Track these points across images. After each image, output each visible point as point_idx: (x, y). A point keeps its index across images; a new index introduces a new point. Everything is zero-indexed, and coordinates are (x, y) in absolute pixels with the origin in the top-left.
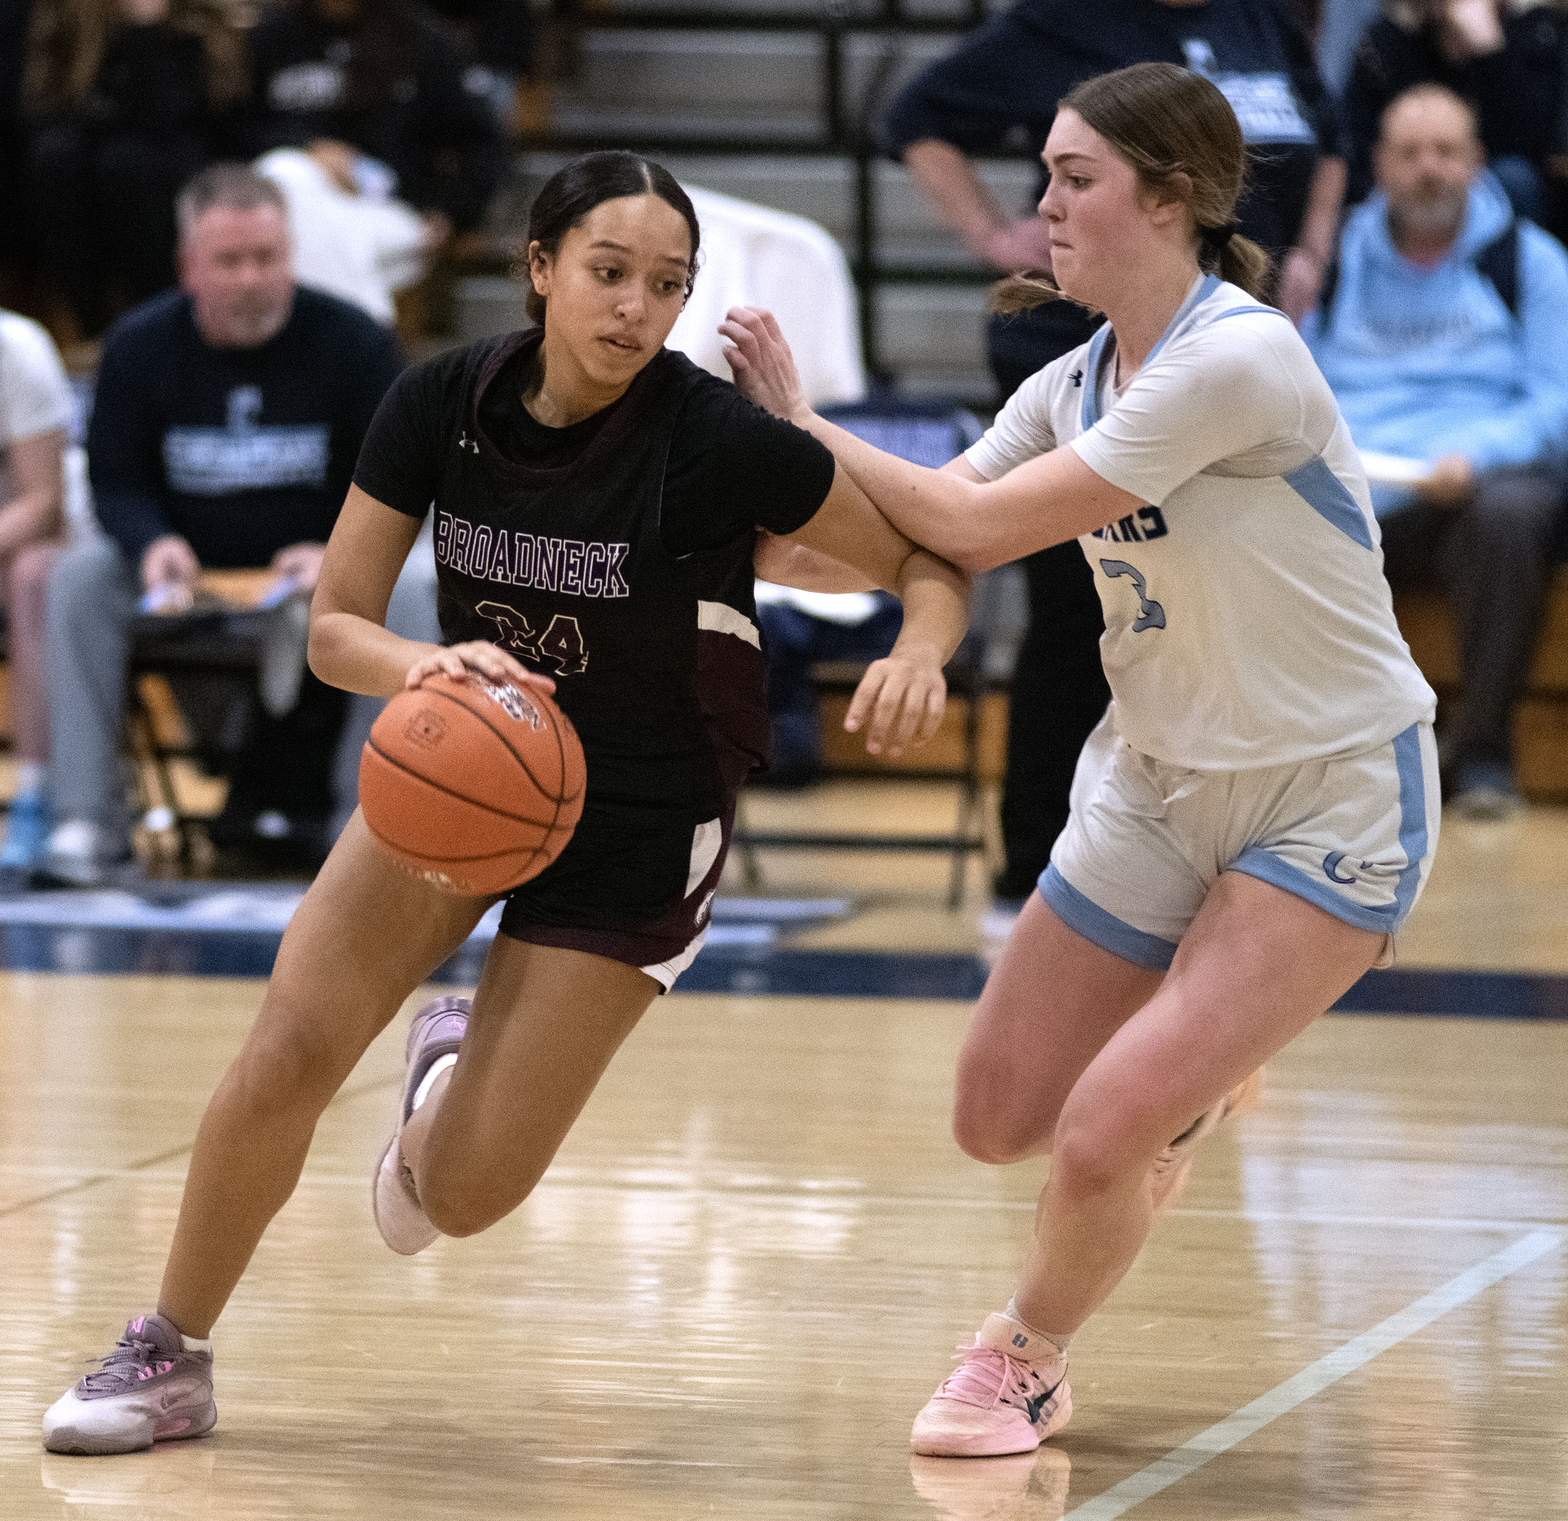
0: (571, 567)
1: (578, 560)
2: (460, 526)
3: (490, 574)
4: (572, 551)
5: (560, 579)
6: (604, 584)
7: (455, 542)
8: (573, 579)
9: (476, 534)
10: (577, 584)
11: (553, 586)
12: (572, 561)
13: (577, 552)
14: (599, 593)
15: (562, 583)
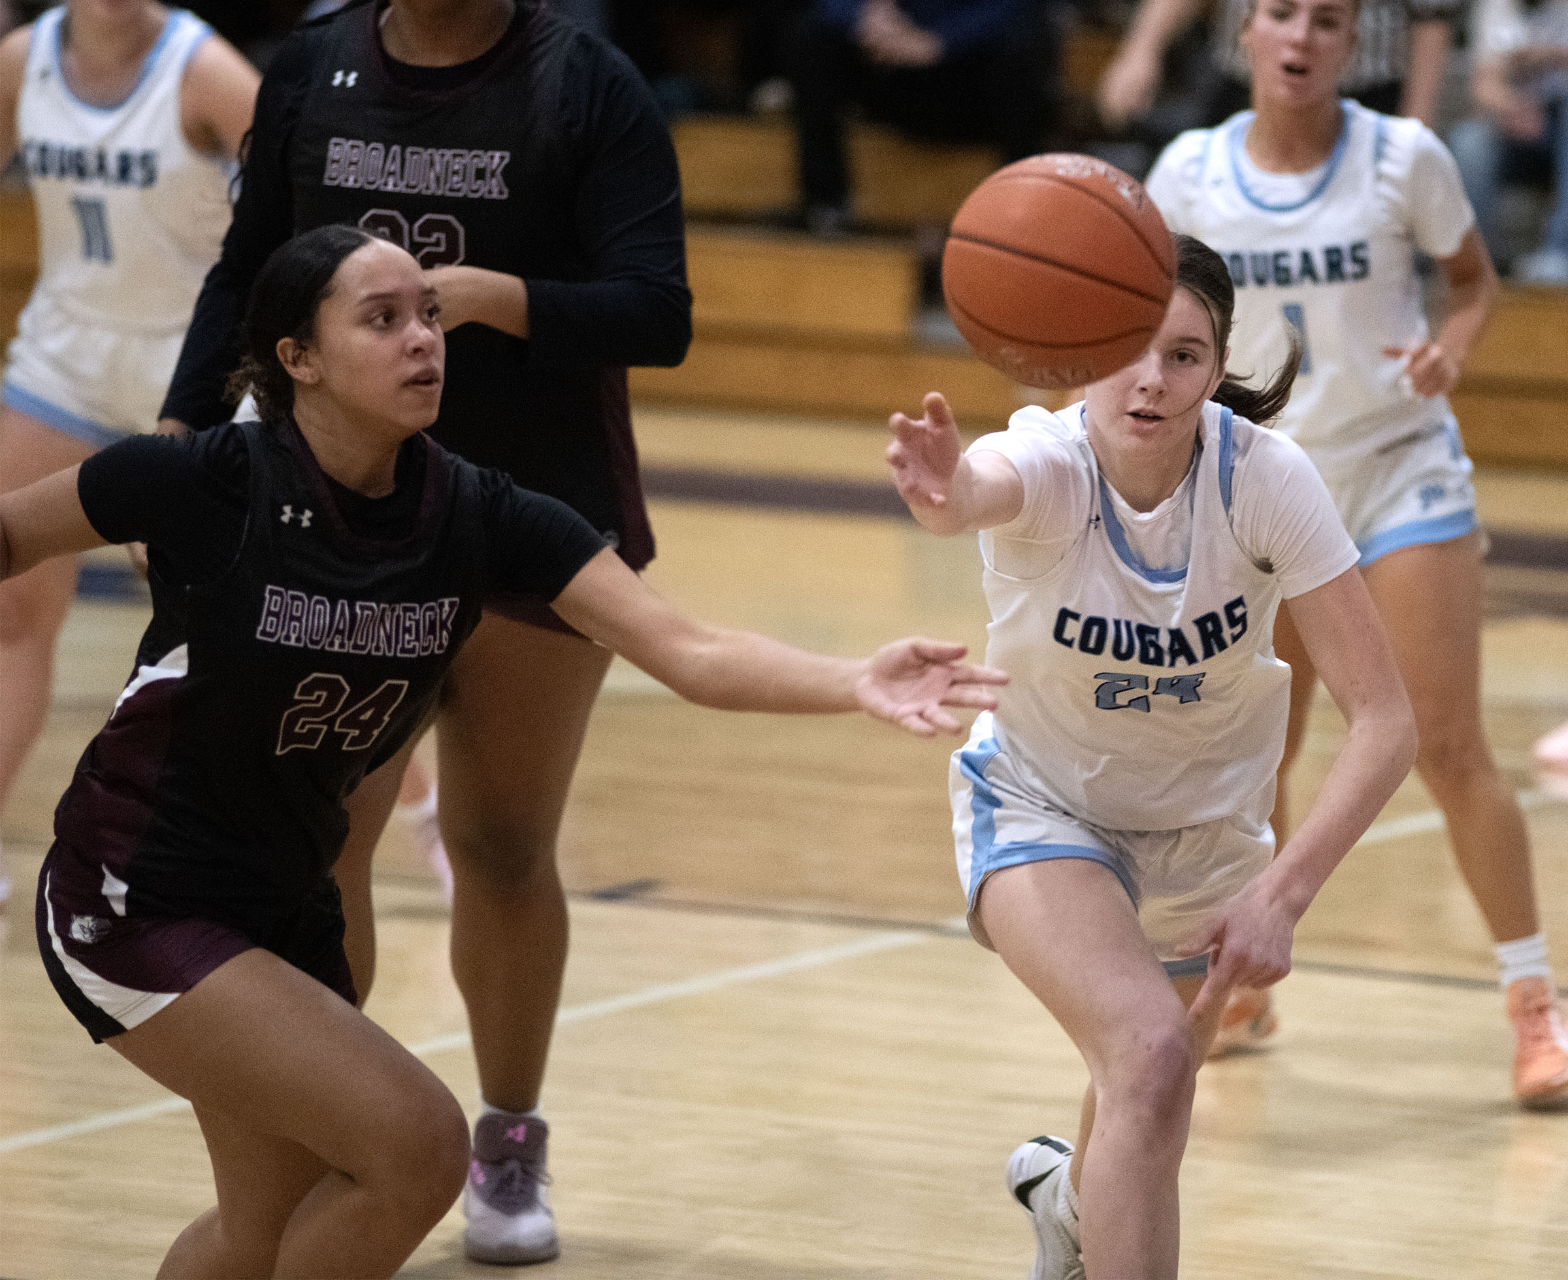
0: (408, 630)
1: (413, 623)
2: (294, 598)
3: (327, 644)
4: (408, 614)
5: (397, 642)
6: (435, 639)
7: (288, 614)
8: (409, 642)
9: (312, 604)
10: (414, 647)
11: (390, 651)
12: (408, 624)
13: (412, 614)
14: (430, 650)
15: (400, 646)
